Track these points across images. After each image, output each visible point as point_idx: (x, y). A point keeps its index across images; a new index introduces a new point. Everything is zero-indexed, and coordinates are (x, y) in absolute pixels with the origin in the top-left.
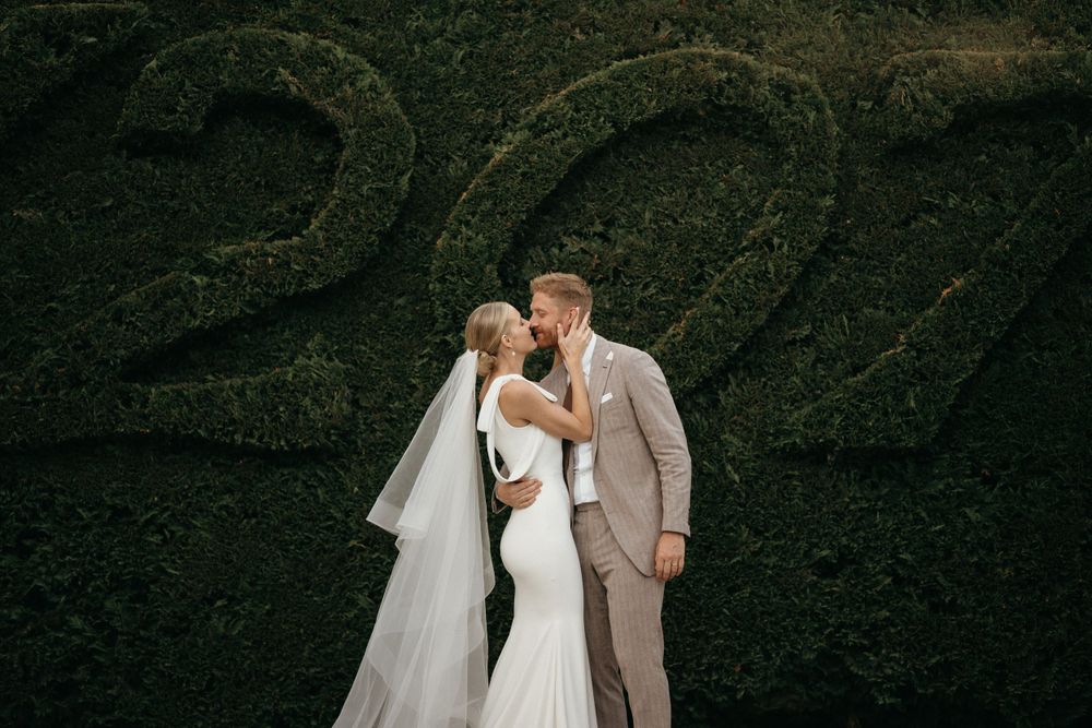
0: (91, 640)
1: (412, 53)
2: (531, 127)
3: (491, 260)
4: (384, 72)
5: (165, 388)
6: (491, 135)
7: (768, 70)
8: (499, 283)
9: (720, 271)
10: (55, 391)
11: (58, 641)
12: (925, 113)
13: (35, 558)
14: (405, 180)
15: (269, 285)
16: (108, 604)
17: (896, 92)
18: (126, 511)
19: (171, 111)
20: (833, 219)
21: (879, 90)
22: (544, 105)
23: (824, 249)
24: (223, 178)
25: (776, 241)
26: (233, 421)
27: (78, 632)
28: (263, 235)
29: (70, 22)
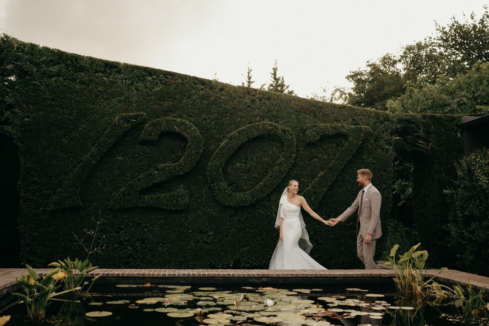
0: (133, 252)
1: (203, 122)
2: (229, 138)
3: (221, 167)
4: (197, 127)
5: (149, 196)
6: (220, 140)
7: (280, 127)
8: (222, 173)
9: (271, 170)
10: (125, 197)
11: (126, 252)
12: (314, 136)
13: (121, 234)
14: (201, 150)
15: (171, 173)
16: (136, 244)
17: (308, 132)
18: (140, 224)
19: (151, 135)
20: (296, 159)
21: (304, 132)
22: (232, 134)
23: (293, 166)
24: (161, 150)
25: (283, 164)
26: (163, 204)
27: (129, 250)
28: (170, 162)
29: (130, 117)
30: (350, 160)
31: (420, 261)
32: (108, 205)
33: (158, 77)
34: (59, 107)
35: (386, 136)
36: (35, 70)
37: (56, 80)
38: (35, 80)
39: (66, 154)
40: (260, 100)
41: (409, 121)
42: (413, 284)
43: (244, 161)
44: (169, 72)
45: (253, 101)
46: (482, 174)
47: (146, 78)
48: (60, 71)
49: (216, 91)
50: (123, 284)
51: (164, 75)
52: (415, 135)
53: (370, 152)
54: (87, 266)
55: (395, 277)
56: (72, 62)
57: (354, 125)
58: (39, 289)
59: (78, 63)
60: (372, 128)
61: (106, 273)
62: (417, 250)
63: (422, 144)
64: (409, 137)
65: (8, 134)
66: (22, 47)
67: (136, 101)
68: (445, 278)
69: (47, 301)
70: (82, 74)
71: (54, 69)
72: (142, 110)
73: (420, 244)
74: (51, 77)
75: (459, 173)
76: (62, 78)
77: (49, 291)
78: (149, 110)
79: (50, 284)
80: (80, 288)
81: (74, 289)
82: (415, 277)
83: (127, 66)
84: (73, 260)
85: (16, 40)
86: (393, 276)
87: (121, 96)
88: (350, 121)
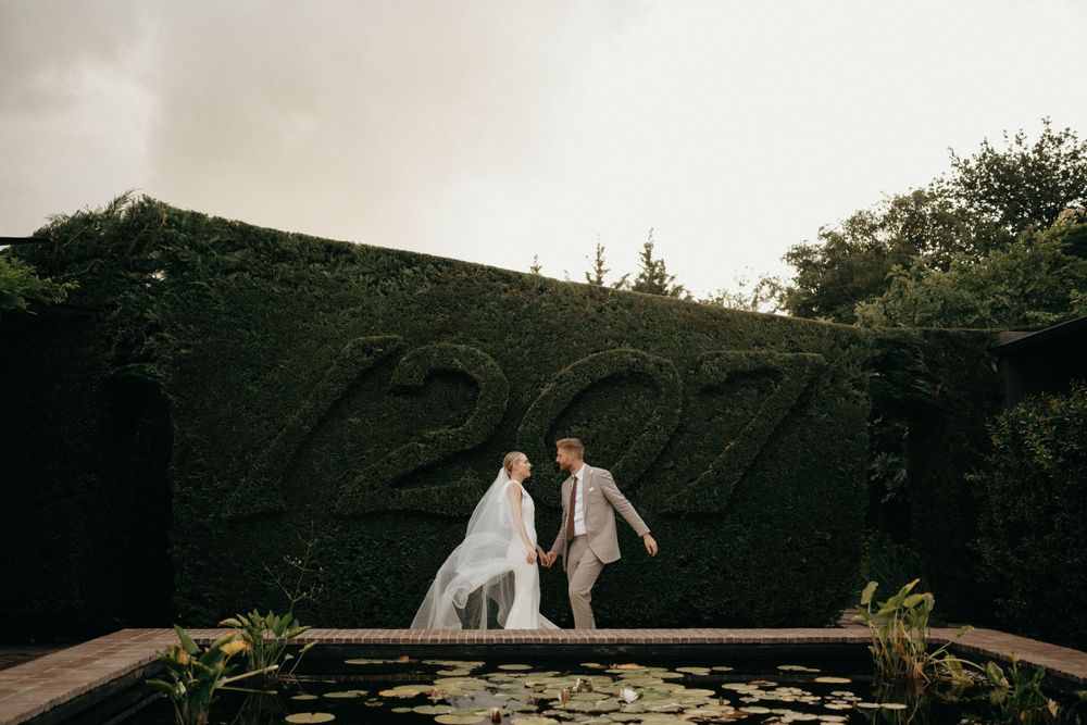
0: (380, 595)
1: (507, 352)
2: (556, 381)
3: (542, 435)
4: (496, 360)
5: (408, 491)
6: (540, 385)
7: (652, 358)
9: (636, 439)
10: (365, 492)
11: (366, 596)
12: (716, 375)
13: (357, 561)
14: (505, 403)
15: (450, 447)
16: (386, 581)
17: (704, 367)
18: (393, 542)
19: (411, 377)
20: (681, 417)
21: (697, 365)
22: (562, 372)
23: (678, 430)
24: (430, 404)
25: (659, 427)
26: (435, 504)
27: (373, 592)
28: (447, 427)
29: (372, 344)
30: (786, 418)
31: (919, 614)
32: (333, 507)
33: (423, 269)
34: (243, 327)
35: (854, 372)
36: (199, 260)
37: (236, 279)
38: (199, 278)
39: (256, 414)
40: (614, 309)
41: (897, 343)
42: (906, 658)
43: (585, 422)
44: (444, 259)
45: (600, 310)
46: (1040, 444)
47: (401, 270)
48: (244, 261)
49: (531, 292)
50: (358, 658)
51: (435, 265)
52: (909, 368)
53: (823, 404)
54: (290, 625)
55: (872, 644)
56: (266, 244)
57: (792, 351)
58: (197, 672)
59: (278, 246)
60: (825, 356)
61: (326, 637)
62: (912, 592)
63: (922, 385)
64: (898, 373)
65: (150, 379)
66: (176, 217)
67: (384, 314)
68: (969, 647)
69: (211, 693)
70: (285, 265)
71: (235, 257)
72: (393, 330)
73: (917, 580)
74: (228, 272)
75: (996, 441)
76: (247, 274)
77: (215, 676)
78: (407, 331)
79: (217, 662)
80: (276, 667)
81: (266, 670)
82: (909, 644)
83: (366, 249)
84: (264, 614)
85: (165, 206)
86: (869, 641)
87: (356, 305)
88: (784, 344)
